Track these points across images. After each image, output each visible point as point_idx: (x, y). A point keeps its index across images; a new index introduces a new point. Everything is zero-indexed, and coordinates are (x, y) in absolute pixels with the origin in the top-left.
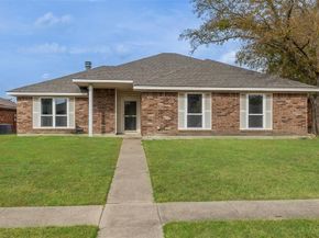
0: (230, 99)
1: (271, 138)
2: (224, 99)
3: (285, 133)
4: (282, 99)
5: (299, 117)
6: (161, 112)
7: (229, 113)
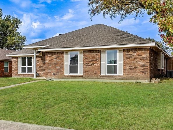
0: (94, 54)
1: (122, 81)
2: (91, 55)
3: (132, 78)
4: (130, 53)
5: (142, 66)
6: (55, 64)
7: (93, 64)
